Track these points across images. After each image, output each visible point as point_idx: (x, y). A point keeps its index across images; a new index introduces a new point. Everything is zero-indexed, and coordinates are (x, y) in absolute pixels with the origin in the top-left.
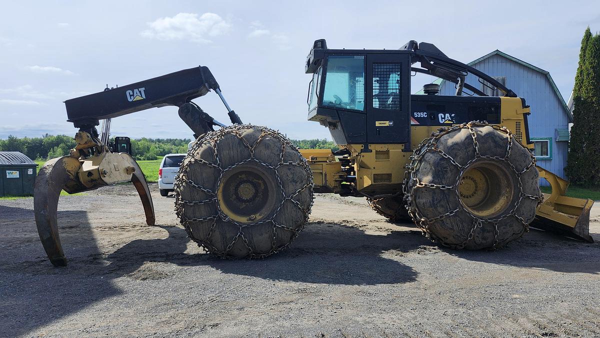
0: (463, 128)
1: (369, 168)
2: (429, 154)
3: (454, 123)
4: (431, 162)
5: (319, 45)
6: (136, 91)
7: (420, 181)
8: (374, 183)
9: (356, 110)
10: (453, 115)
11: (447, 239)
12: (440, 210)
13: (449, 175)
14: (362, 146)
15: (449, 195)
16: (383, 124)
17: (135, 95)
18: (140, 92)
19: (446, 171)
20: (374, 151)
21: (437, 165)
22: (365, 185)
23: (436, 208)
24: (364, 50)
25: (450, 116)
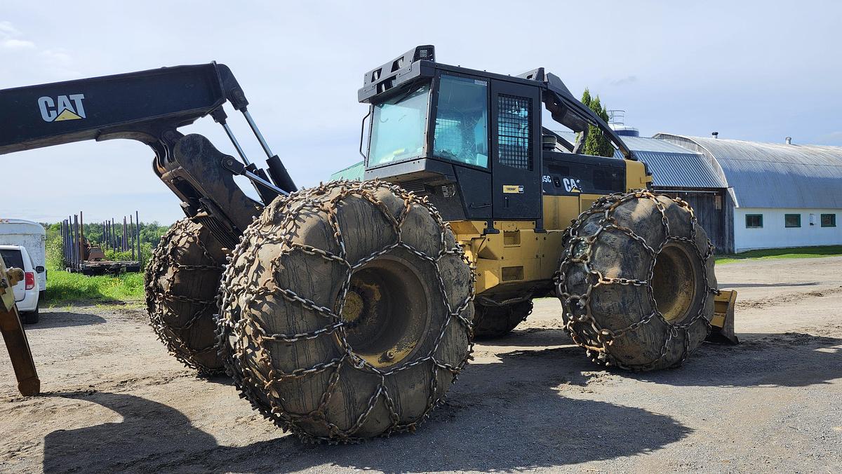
0: (641, 197)
1: (496, 259)
2: (609, 234)
3: (581, 193)
4: (617, 247)
5: (424, 53)
6: (62, 99)
7: (603, 276)
8: (502, 282)
9: (477, 166)
10: (578, 181)
11: (632, 358)
12: (633, 316)
13: (640, 264)
14: (485, 224)
15: (641, 295)
16: (512, 189)
17: (61, 107)
18: (73, 103)
19: (637, 259)
20: (501, 231)
21: (625, 249)
22: (488, 286)
23: (627, 314)
24: (485, 73)
25: (576, 183)
